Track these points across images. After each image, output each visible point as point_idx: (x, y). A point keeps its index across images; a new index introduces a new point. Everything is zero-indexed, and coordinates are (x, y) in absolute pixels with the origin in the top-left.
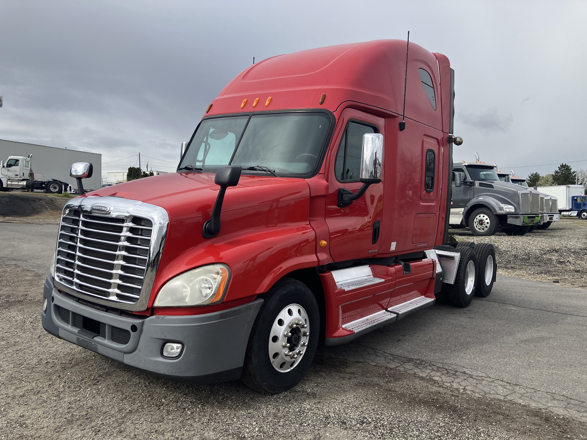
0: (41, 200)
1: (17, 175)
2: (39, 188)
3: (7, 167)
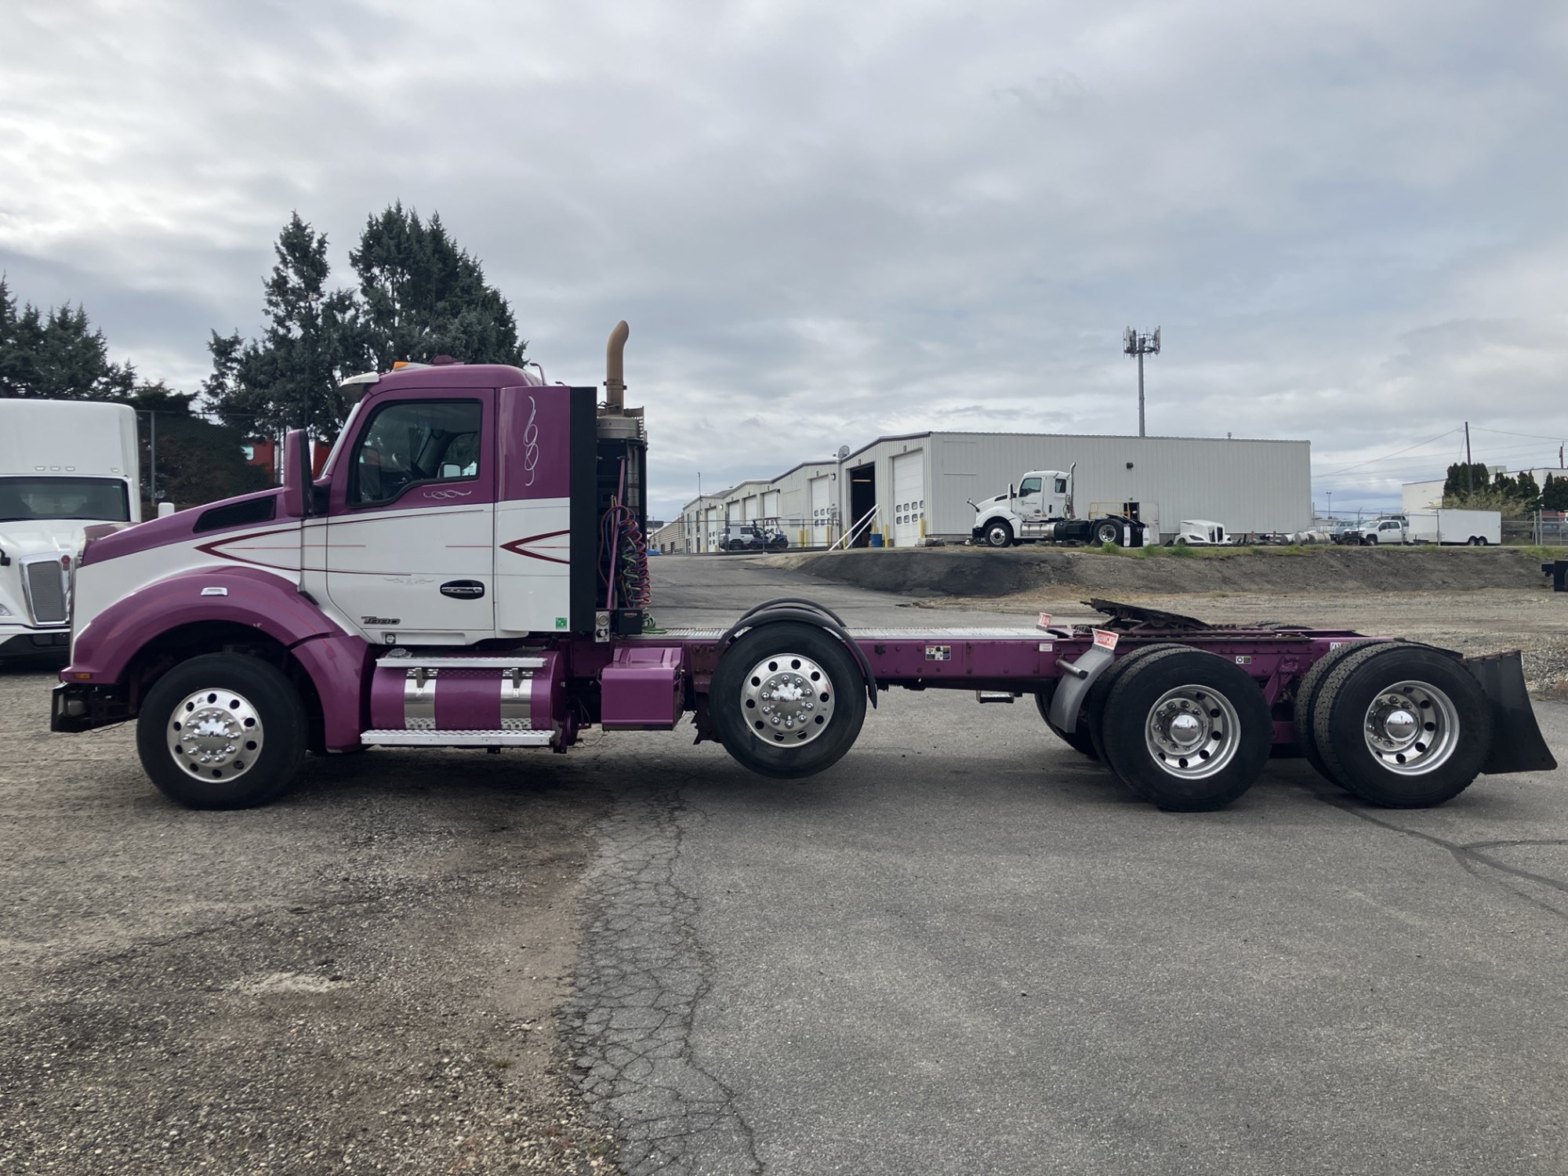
0: (1045, 562)
1: (1038, 511)
2: (1078, 537)
3: (1021, 495)
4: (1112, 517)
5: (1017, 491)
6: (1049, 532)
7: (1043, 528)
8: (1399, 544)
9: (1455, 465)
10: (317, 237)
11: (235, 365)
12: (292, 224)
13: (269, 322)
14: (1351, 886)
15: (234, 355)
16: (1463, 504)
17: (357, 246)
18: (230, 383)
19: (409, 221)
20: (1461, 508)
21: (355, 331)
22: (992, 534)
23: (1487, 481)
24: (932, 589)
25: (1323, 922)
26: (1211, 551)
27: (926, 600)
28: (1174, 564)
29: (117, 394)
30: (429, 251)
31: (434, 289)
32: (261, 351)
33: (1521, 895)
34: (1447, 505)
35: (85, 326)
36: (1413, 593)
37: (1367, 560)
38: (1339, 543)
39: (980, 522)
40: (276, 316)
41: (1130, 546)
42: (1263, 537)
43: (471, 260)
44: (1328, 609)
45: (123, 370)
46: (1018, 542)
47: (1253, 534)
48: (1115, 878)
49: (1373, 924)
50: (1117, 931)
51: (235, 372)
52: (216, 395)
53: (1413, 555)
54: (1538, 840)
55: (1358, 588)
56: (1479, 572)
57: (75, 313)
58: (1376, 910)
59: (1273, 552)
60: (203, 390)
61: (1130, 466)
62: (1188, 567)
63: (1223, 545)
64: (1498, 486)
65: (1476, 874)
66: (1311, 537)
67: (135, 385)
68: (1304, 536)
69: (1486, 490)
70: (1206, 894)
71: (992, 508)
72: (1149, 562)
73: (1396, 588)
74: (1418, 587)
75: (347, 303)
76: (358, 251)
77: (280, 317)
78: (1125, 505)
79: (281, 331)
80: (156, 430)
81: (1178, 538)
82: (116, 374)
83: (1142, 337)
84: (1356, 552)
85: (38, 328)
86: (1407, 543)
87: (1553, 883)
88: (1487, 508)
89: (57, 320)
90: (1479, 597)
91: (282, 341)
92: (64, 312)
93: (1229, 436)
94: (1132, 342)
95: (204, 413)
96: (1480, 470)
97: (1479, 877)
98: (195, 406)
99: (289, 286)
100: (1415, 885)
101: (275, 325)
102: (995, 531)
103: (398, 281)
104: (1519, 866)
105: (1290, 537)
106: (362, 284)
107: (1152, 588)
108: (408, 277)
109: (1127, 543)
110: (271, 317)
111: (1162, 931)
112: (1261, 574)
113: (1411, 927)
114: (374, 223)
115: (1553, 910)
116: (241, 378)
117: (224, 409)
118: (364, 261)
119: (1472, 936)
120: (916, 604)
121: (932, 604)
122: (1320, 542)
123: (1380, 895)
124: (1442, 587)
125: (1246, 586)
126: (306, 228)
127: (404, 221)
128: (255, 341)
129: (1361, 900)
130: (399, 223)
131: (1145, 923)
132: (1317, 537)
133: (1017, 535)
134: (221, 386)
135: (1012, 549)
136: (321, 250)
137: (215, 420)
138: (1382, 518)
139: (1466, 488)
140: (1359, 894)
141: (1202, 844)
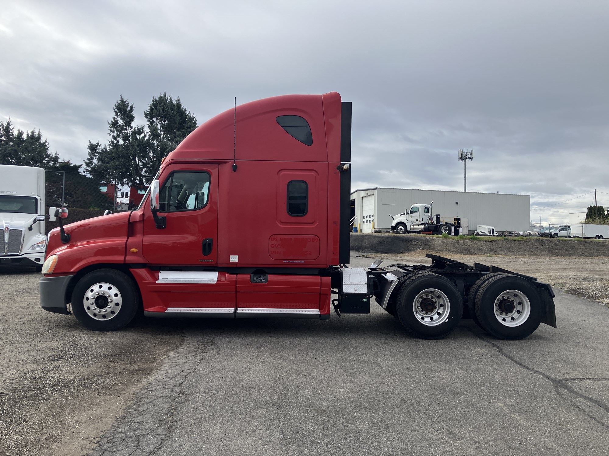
1: (417, 220)
2: (433, 231)
3: (411, 213)
4: (447, 223)
5: (409, 212)
6: (422, 228)
7: (419, 227)
8: (566, 237)
9: (591, 206)
10: (130, 105)
11: (97, 155)
12: (120, 100)
13: (110, 138)
14: (499, 400)
15: (97, 150)
16: (594, 222)
17: (147, 109)
18: (95, 161)
19: (169, 100)
20: (593, 224)
21: (144, 142)
22: (399, 229)
23: (604, 213)
24: (372, 250)
25: (479, 421)
26: (486, 238)
27: (368, 254)
28: (471, 243)
29: (51, 165)
30: (175, 112)
31: (177, 127)
32: (108, 149)
33: (579, 408)
34: (587, 222)
35: (40, 138)
36: (569, 258)
37: (551, 243)
38: (541, 236)
39: (394, 223)
40: (113, 136)
41: (454, 235)
42: (510, 233)
43: (192, 116)
44: (532, 263)
45: (54, 155)
46: (409, 232)
47: (506, 232)
48: (389, 391)
49: (503, 423)
50: (377, 422)
51: (97, 157)
52: (89, 166)
53: (570, 242)
54: (595, 378)
55: (546, 255)
56: (597, 250)
57: (37, 133)
58: (507, 415)
59: (512, 239)
60: (84, 164)
61: (457, 203)
62: (477, 244)
63: (494, 236)
64: (608, 215)
65: (560, 396)
66: (530, 234)
67: (59, 161)
68: (527, 233)
69: (603, 217)
70: (428, 401)
71: (399, 218)
72: (461, 242)
73: (562, 255)
74: (571, 255)
75: (141, 131)
76: (148, 111)
77: (115, 136)
78: (455, 218)
79: (115, 142)
80: (65, 179)
81: (476, 232)
82: (51, 157)
83: (466, 153)
84: (546, 240)
85: (23, 139)
86: (570, 237)
87: (596, 402)
88: (603, 224)
89: (30, 136)
90: (596, 260)
91: (115, 146)
92: (33, 133)
93: (498, 192)
94: (462, 155)
95: (84, 173)
96: (601, 209)
97: (562, 398)
98: (81, 170)
99: (118, 124)
100: (530, 401)
101: (113, 139)
102: (400, 227)
103: (163, 123)
104: (583, 392)
105: (521, 233)
106: (148, 124)
107: (461, 252)
108: (167, 122)
109: (453, 234)
110: (111, 136)
111: (398, 423)
112: (507, 248)
113: (522, 425)
114: (155, 100)
115: (593, 418)
116: (99, 159)
117: (93, 172)
118: (150, 115)
119: (550, 432)
120: (364, 256)
121: (371, 256)
122: (533, 236)
123: (511, 406)
124: (582, 255)
125: (500, 252)
126: (126, 102)
127: (167, 100)
128: (105, 145)
129: (501, 408)
130: (164, 101)
131: (392, 417)
132: (532, 233)
133: (408, 229)
134: (91, 163)
135: (406, 235)
136: (131, 110)
137: (89, 175)
138: (560, 227)
139: (595, 215)
140: (501, 405)
141: (437, 374)
